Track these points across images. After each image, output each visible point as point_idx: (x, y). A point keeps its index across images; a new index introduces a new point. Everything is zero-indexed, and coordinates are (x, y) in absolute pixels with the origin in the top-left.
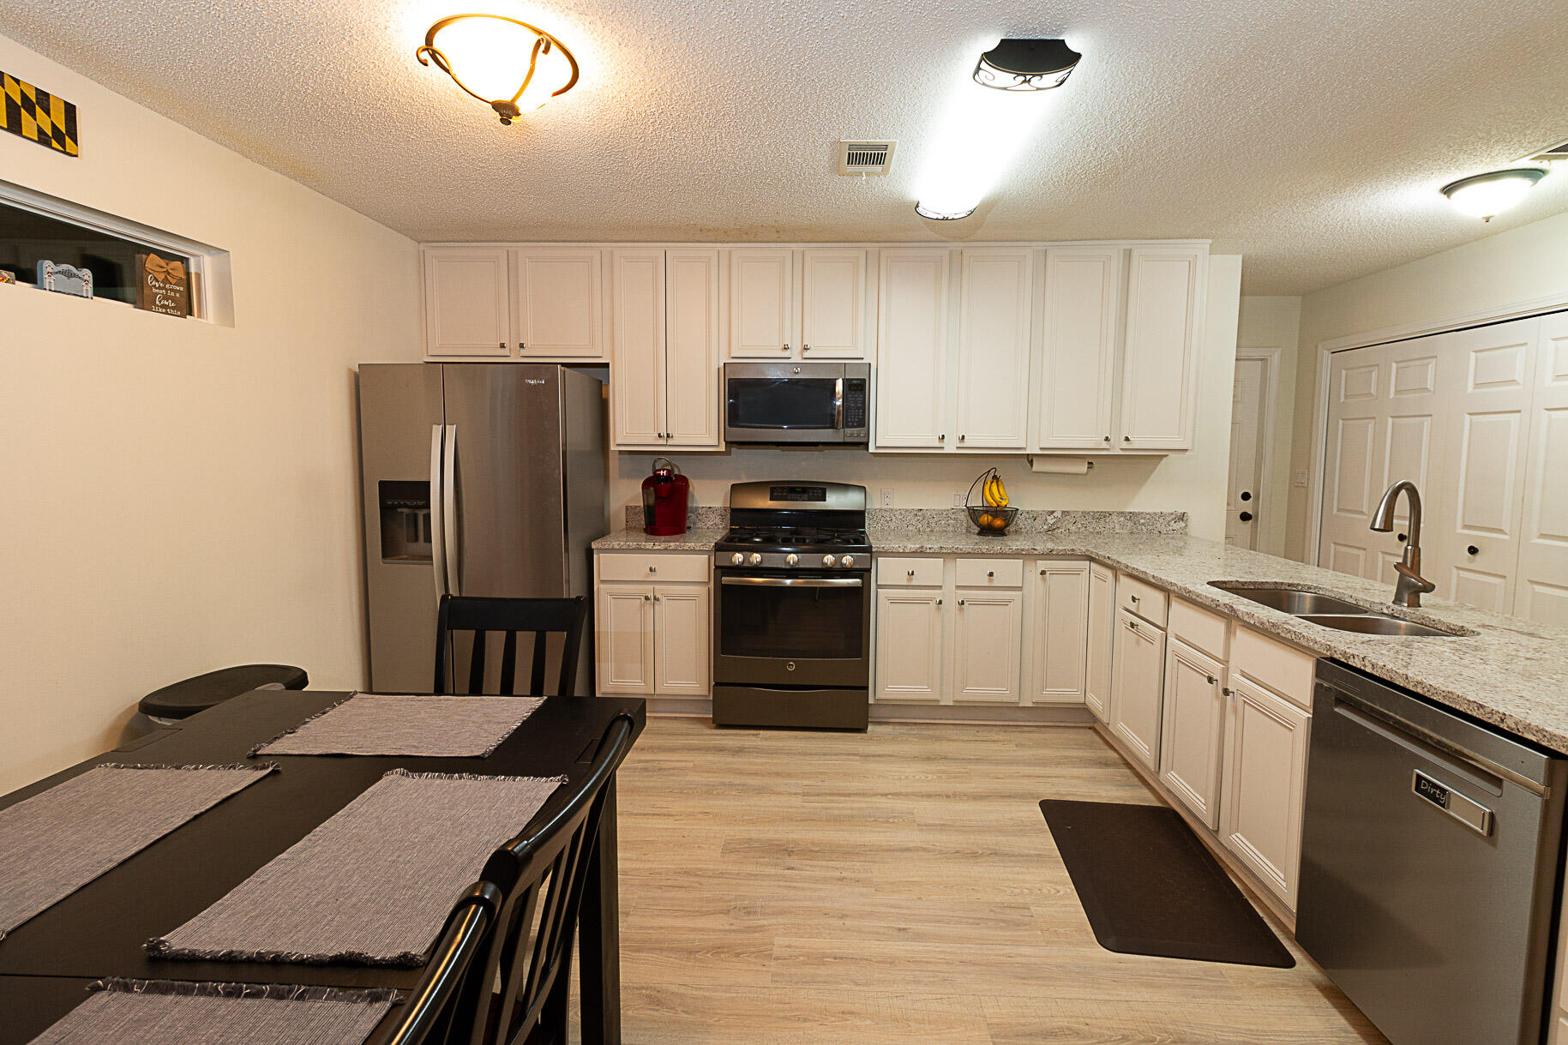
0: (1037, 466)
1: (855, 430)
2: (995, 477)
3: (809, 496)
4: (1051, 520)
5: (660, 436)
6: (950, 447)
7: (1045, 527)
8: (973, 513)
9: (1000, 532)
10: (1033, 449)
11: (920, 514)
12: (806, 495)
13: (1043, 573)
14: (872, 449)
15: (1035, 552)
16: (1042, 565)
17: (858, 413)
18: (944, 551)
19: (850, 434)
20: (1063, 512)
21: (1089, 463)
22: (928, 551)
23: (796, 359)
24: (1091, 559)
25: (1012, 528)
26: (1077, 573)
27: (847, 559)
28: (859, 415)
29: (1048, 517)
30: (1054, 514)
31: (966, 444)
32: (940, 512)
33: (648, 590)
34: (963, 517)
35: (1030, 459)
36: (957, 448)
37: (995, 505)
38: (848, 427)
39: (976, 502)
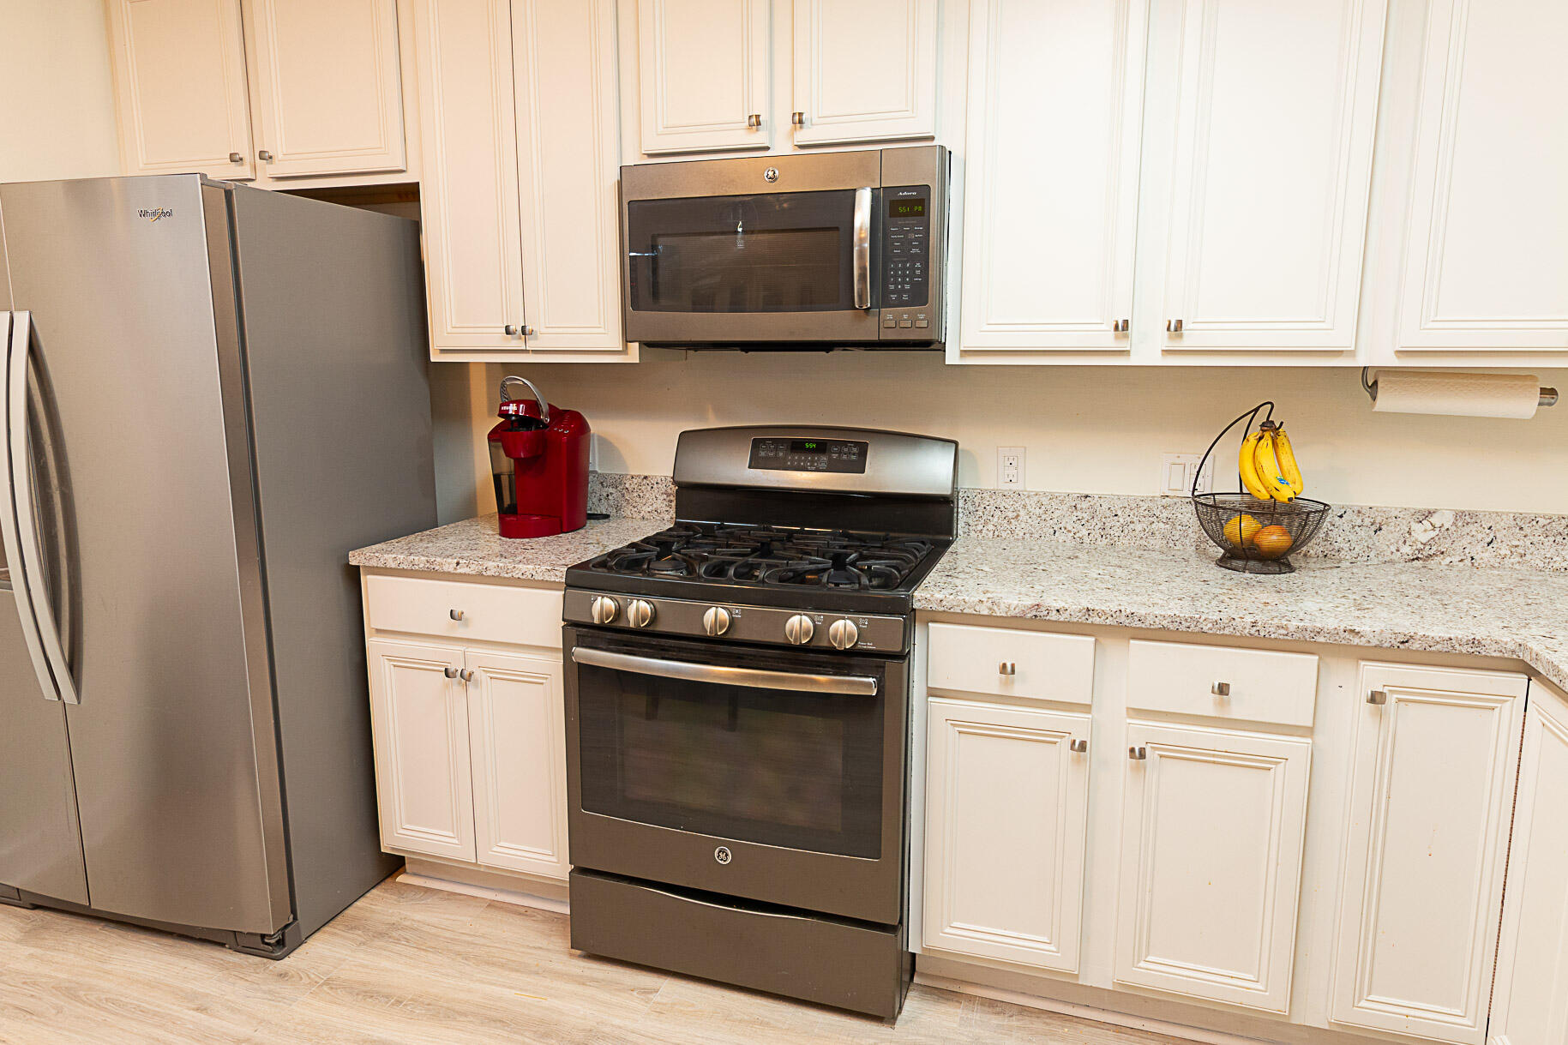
0: (1387, 401)
1: (905, 313)
2: (1268, 425)
3: (830, 459)
4: (1422, 533)
5: (508, 332)
6: (1147, 350)
7: (1406, 549)
8: (1210, 510)
9: (1276, 561)
10: (1377, 354)
11: (1085, 505)
12: (824, 458)
13: (1375, 698)
14: (952, 357)
15: (1356, 641)
16: (1376, 675)
17: (913, 269)
18: (1097, 620)
19: (896, 320)
20: (1459, 515)
21: (1544, 391)
22: (1054, 616)
23: (783, 147)
24: (1531, 673)
25: (1314, 547)
26: (1485, 704)
27: (843, 628)
28: (913, 275)
29: (1415, 526)
30: (1435, 519)
31: (1187, 342)
32: (1132, 505)
33: (454, 656)
34: (1188, 515)
35: (1370, 381)
36: (1166, 352)
37: (1264, 496)
38: (887, 304)
39: (1221, 481)
